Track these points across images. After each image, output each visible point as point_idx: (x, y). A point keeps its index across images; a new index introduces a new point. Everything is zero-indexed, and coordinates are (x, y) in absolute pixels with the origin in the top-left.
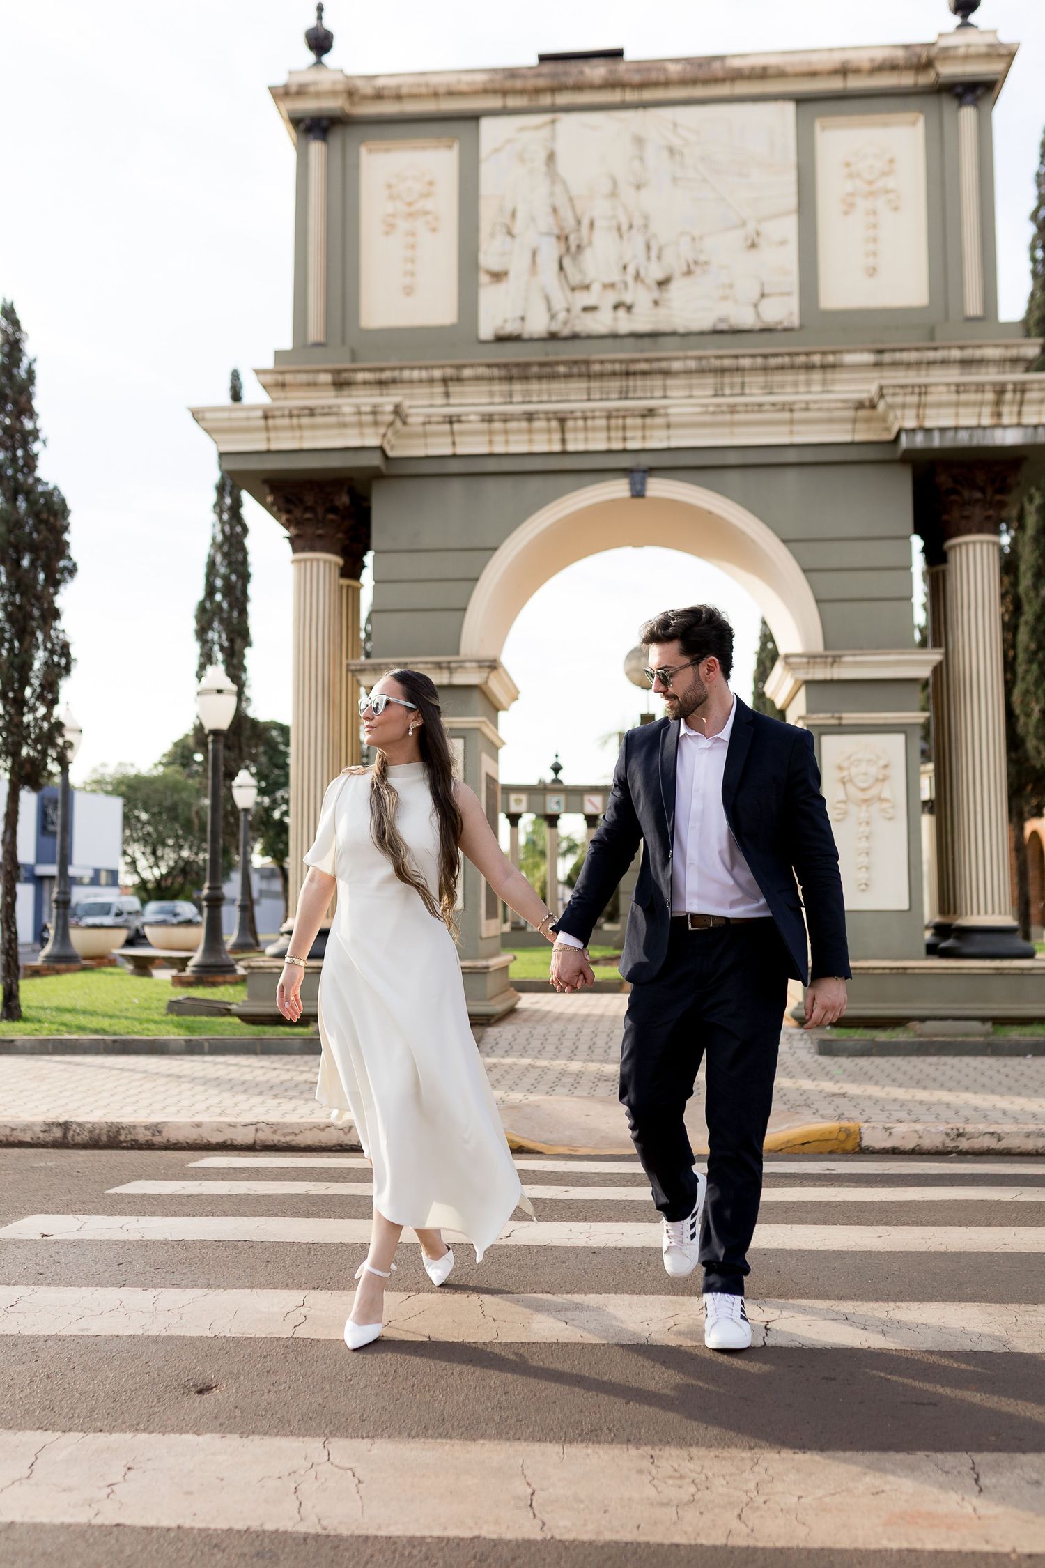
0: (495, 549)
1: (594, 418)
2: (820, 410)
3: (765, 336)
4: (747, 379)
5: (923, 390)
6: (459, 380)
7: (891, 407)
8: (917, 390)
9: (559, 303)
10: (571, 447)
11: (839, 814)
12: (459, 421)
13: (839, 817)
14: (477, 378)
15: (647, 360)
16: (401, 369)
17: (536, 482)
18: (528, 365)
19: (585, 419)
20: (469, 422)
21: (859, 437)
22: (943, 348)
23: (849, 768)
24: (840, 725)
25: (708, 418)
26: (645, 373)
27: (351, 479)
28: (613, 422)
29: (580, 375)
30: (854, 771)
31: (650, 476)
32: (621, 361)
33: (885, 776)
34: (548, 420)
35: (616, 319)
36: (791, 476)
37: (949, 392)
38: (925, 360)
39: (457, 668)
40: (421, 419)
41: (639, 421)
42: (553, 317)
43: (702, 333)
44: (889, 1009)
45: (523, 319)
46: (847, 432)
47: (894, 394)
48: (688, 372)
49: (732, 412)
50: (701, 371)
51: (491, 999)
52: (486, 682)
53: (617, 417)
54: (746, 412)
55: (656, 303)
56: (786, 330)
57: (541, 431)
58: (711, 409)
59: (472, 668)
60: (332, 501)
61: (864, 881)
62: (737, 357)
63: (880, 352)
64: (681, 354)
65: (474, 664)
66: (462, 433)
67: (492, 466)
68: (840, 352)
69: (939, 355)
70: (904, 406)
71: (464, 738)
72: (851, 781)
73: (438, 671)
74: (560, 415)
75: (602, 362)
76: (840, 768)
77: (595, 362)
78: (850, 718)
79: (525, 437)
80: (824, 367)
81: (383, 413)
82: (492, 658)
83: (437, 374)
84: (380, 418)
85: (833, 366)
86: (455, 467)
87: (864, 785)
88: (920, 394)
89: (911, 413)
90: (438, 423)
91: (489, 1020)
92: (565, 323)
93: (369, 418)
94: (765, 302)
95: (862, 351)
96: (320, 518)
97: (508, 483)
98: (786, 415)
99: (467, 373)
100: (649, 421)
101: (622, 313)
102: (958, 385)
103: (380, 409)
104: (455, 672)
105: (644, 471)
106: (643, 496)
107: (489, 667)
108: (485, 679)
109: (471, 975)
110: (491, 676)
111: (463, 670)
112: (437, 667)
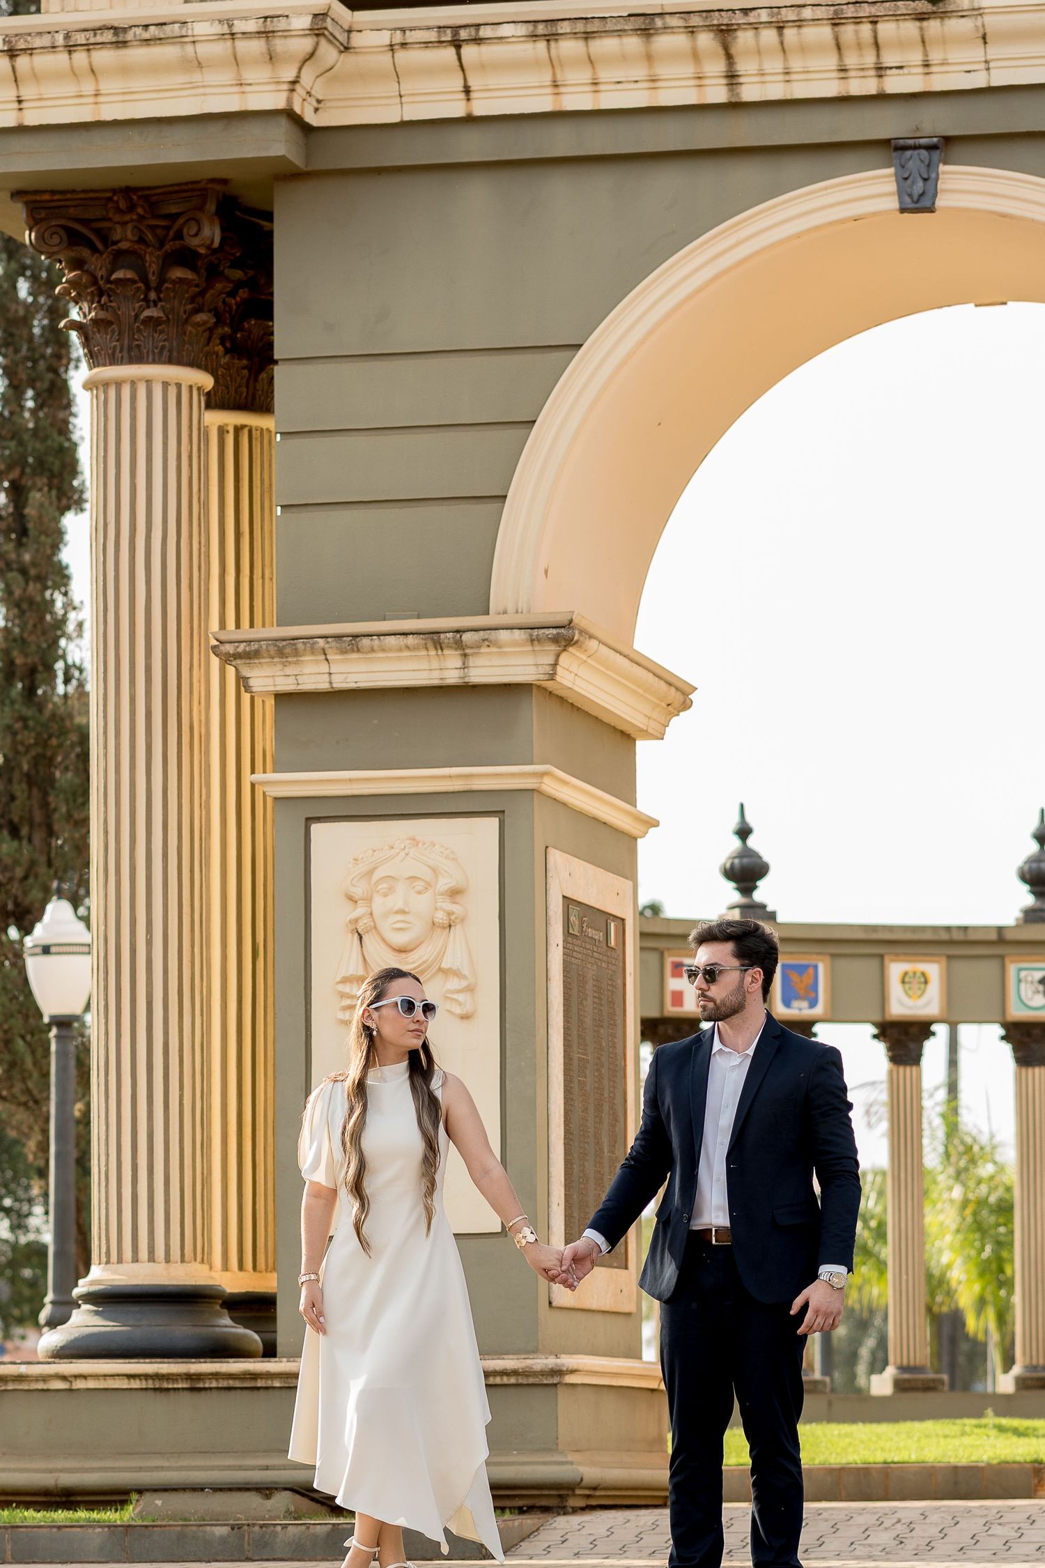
0: (577, 347)
1: (799, 23)
10: (750, 92)
12: (478, 41)
17: (668, 180)
19: (780, 26)
20: (500, 40)
27: (225, 182)
28: (848, 31)
31: (945, 163)
34: (692, 31)
39: (478, 646)
40: (384, 38)
41: (911, 28)
52: (553, 676)
53: (857, 21)
57: (674, 56)
59: (514, 643)
60: (179, 235)
65: (521, 635)
66: (483, 67)
67: (562, 142)
71: (500, 813)
73: (433, 652)
74: (716, 19)
79: (640, 72)
81: (286, 34)
82: (563, 619)
84: (279, 44)
86: (471, 147)
90: (427, 44)
91: (562, 1497)
93: (257, 46)
96: (152, 279)
97: (602, 182)
100: (934, 26)
103: (281, 24)
104: (472, 655)
105: (931, 148)
106: (931, 209)
107: (555, 640)
108: (548, 669)
109: (512, 1391)
110: (564, 659)
111: (493, 649)
112: (430, 645)
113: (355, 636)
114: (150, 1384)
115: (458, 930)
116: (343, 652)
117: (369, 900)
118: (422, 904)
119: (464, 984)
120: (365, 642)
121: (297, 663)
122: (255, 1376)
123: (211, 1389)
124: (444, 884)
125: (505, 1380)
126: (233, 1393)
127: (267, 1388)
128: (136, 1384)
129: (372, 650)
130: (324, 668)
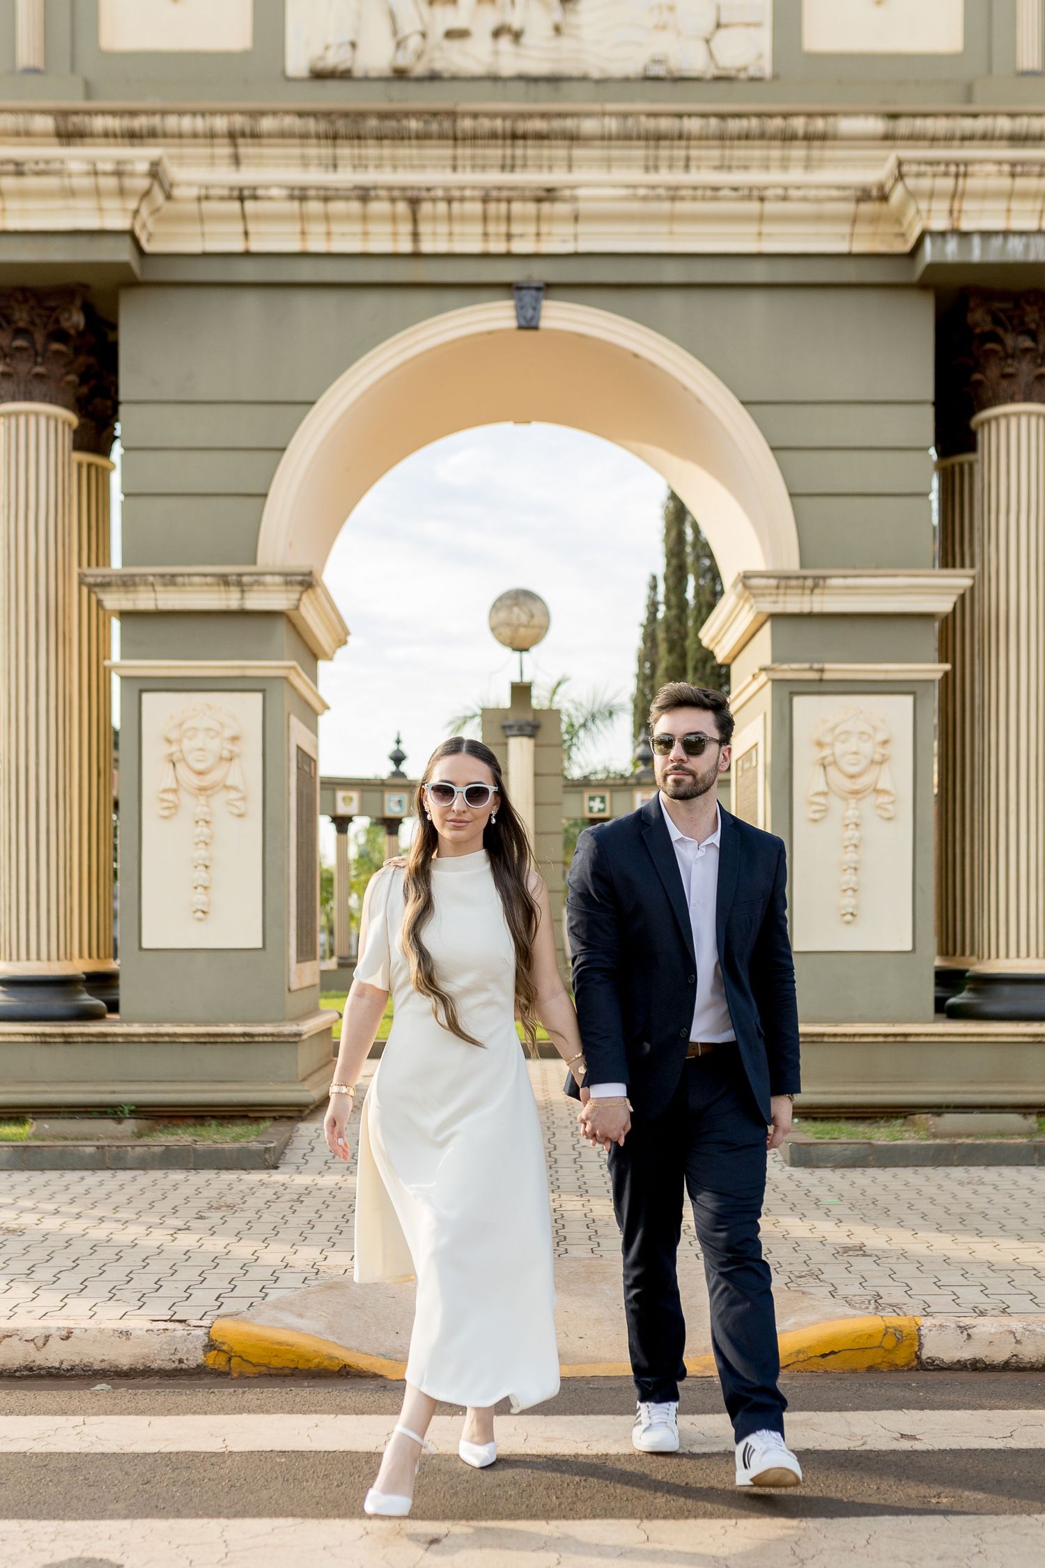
0: (313, 403)
1: (462, 199)
2: (804, 199)
3: (723, 86)
4: (694, 153)
5: (962, 169)
6: (255, 135)
7: (912, 195)
8: (953, 169)
9: (410, 24)
10: (427, 247)
11: (815, 812)
12: (255, 198)
13: (817, 816)
14: (283, 135)
15: (544, 115)
16: (164, 113)
17: (372, 302)
18: (361, 115)
19: (449, 201)
20: (270, 198)
21: (860, 247)
22: (986, 114)
23: (832, 745)
24: (821, 680)
25: (636, 207)
26: (540, 137)
27: (86, 286)
28: (492, 207)
29: (442, 136)
30: (839, 748)
31: (546, 298)
32: (505, 116)
33: (883, 755)
34: (393, 200)
35: (496, 53)
36: (757, 302)
37: (1000, 174)
38: (958, 133)
39: (251, 584)
40: (194, 192)
41: (531, 208)
42: (399, 45)
43: (627, 80)
44: (882, 1093)
45: (353, 45)
46: (843, 237)
47: (919, 175)
48: (606, 138)
49: (673, 199)
50: (626, 137)
51: (304, 1080)
52: (297, 608)
53: (498, 200)
54: (694, 199)
55: (557, 29)
56: (753, 79)
57: (381, 218)
58: (642, 192)
59: (275, 584)
60: (57, 321)
61: (850, 910)
62: (680, 116)
63: (894, 116)
64: (596, 107)
65: (278, 579)
66: (259, 217)
67: (306, 272)
68: (834, 114)
69: (980, 125)
70: (931, 195)
71: (263, 691)
72: (835, 763)
73: (222, 588)
74: (409, 193)
75: (475, 116)
76: (820, 744)
77: (464, 115)
78: (837, 670)
79: (357, 228)
80: (809, 137)
81: (131, 175)
82: (306, 570)
83: (221, 124)
84: (127, 182)
85: (823, 137)
86: (248, 272)
87: (852, 770)
88: (957, 176)
89: (942, 206)
90: (222, 198)
91: (301, 1111)
92: (419, 56)
93: (110, 183)
94: (722, 33)
95: (867, 114)
96: (39, 347)
97: (330, 300)
98: (754, 207)
99: (267, 124)
100: (546, 207)
101: (505, 42)
102: (1013, 164)
103: (128, 168)
104: (249, 591)
105: (538, 289)
106: (536, 328)
107: (301, 583)
108: (296, 602)
109: (269, 1046)
110: (305, 598)
111: (261, 588)
112: (221, 582)
113: (173, 576)
114: (38, 1039)
115: (236, 762)
116: (165, 585)
117: (179, 741)
118: (214, 745)
119: (240, 795)
120: (180, 580)
121: (135, 591)
122: (105, 1035)
123: (77, 1042)
124: (228, 733)
125: (265, 1039)
126: (91, 1045)
127: (113, 1042)
128: (29, 1039)
129: (184, 585)
130: (152, 595)
